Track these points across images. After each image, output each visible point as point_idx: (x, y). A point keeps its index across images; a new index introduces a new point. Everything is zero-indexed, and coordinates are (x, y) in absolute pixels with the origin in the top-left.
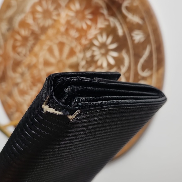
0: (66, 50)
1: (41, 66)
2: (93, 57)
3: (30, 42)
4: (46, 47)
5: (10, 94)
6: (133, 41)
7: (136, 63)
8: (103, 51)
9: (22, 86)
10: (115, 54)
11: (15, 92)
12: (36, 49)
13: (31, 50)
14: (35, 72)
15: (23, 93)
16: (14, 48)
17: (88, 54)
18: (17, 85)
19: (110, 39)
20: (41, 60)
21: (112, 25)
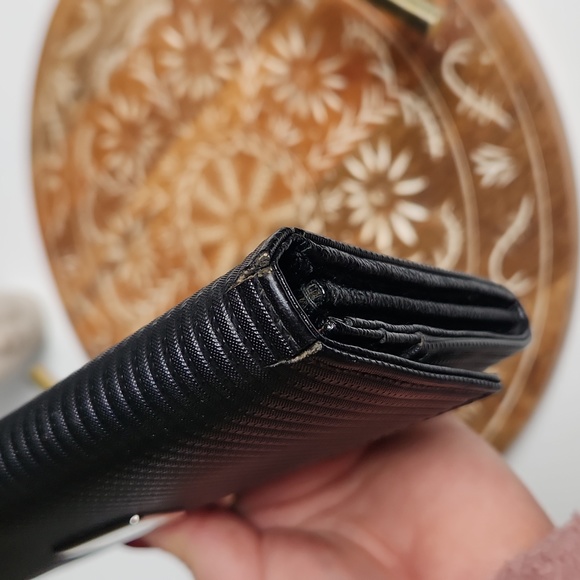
0: (261, 182)
1: (182, 220)
2: (346, 212)
3: (149, 143)
4: (196, 165)
5: (91, 292)
6: (476, 179)
7: (485, 248)
8: (378, 197)
9: (126, 272)
10: (418, 213)
11: (107, 286)
12: (168, 165)
13: (151, 167)
14: (166, 236)
15: (129, 293)
16: (98, 154)
17: (332, 202)
18: (111, 266)
19: (401, 164)
20: (183, 201)
21: (408, 119)
